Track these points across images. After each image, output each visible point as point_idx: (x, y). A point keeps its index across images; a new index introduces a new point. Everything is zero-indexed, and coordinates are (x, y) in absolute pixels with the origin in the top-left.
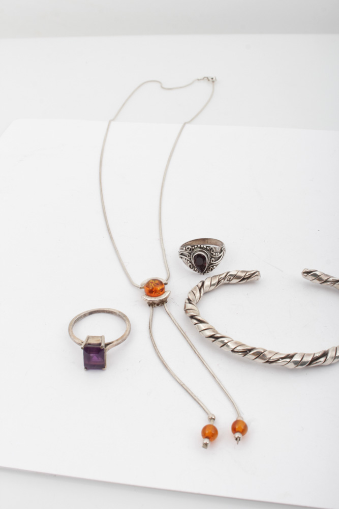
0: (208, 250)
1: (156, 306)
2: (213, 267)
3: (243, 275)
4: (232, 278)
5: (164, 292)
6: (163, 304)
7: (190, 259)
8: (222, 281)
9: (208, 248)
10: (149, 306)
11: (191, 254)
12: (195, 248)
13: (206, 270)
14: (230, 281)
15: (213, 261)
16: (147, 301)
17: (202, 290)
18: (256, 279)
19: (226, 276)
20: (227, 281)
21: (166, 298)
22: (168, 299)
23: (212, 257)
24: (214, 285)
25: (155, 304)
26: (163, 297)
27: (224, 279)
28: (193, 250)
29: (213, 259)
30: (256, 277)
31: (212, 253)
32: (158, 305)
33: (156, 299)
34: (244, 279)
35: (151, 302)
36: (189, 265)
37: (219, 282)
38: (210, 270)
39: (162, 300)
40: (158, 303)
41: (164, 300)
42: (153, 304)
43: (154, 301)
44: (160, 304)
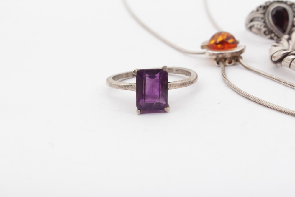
1: (227, 63)
6: (237, 60)
10: (218, 63)
16: (214, 57)
17: (290, 41)
21: (241, 52)
26: (237, 50)
33: (228, 53)
35: (220, 56)
36: (263, 31)
39: (235, 55)
40: (230, 58)
41: (238, 55)
42: (223, 60)
43: (224, 54)
44: (233, 61)
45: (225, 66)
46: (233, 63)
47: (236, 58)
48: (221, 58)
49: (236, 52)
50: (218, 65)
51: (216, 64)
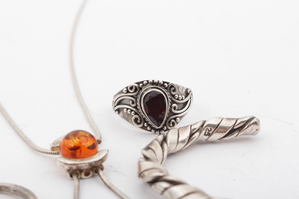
0: (166, 88)
1: (83, 175)
2: (175, 119)
3: (230, 124)
4: (213, 130)
5: (97, 152)
6: (97, 172)
7: (136, 107)
8: (197, 134)
9: (166, 84)
10: (71, 176)
11: (136, 99)
12: (143, 85)
13: (165, 125)
14: (209, 135)
15: (175, 108)
16: (67, 167)
17: (165, 146)
18: (254, 130)
19: (202, 126)
20: (205, 135)
21: (102, 160)
22: (104, 164)
23: (173, 102)
24: (183, 142)
25: (81, 171)
26: (96, 158)
27: (199, 130)
28: (141, 89)
29: (174, 105)
30: (255, 127)
31: (173, 93)
32: (87, 174)
33: (84, 163)
34: (232, 131)
35: (74, 167)
36: (133, 118)
37: (191, 135)
38: (171, 125)
39: (94, 164)
40: (87, 169)
41: (98, 164)
42: (78, 172)
43: (80, 165)
44: (91, 172)
45: (81, 178)
46: (90, 175)
47: (94, 169)
48: (76, 170)
49: (96, 162)
50: (71, 178)
51: (69, 176)
